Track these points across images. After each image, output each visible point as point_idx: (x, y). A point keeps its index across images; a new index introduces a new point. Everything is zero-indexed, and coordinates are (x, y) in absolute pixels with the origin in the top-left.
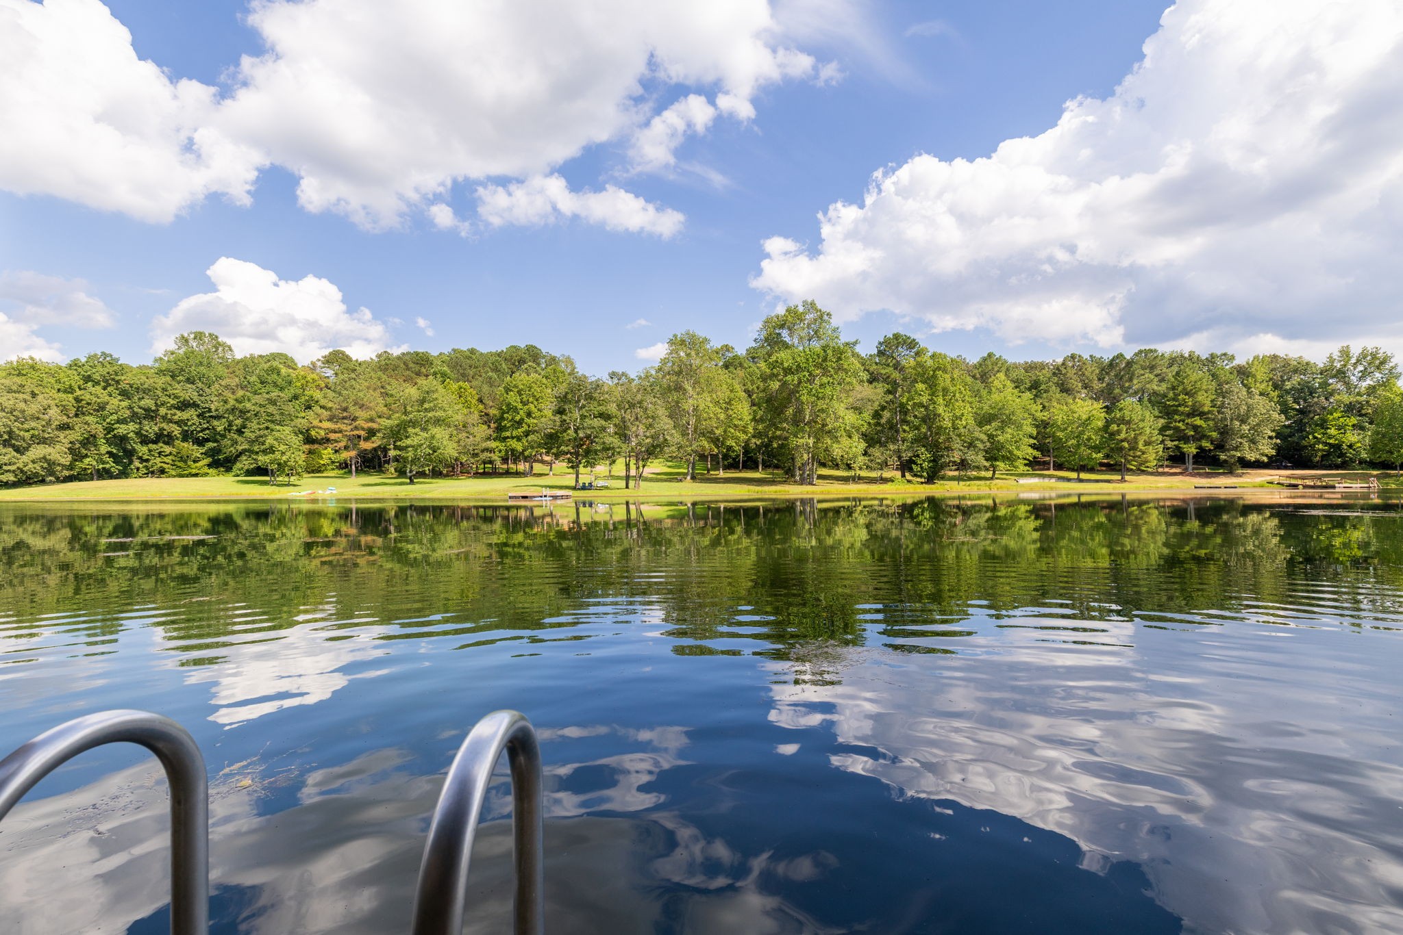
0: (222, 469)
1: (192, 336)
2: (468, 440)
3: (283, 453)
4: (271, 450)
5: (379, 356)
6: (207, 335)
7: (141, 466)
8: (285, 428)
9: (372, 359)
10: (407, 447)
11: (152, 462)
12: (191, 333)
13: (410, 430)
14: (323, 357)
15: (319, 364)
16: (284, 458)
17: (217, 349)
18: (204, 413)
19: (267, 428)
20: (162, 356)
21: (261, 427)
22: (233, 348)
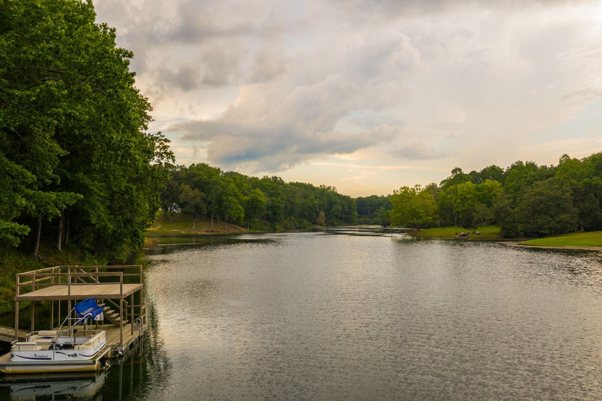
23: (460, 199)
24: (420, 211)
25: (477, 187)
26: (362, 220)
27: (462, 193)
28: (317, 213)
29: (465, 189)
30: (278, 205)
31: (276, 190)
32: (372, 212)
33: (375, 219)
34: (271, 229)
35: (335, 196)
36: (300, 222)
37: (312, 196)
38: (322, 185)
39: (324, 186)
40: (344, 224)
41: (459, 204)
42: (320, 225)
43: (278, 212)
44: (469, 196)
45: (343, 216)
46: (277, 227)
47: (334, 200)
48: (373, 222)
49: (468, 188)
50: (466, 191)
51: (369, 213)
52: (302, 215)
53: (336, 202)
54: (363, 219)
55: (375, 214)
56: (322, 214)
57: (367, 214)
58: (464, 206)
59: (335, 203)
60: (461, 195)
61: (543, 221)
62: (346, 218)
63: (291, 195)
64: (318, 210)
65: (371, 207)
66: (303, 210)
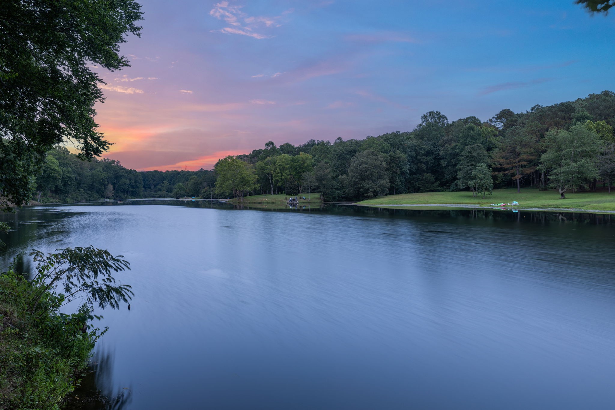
0: (445, 187)
1: (429, 114)
2: (607, 165)
3: (482, 179)
4: (474, 178)
5: (532, 109)
6: (435, 113)
7: (410, 186)
8: (482, 164)
9: (528, 112)
10: (561, 173)
11: (415, 184)
12: (428, 113)
13: (563, 162)
14: (496, 115)
15: (494, 120)
16: (482, 182)
17: (440, 119)
18: (436, 156)
19: (472, 165)
20: (416, 128)
21: (469, 164)
22: (447, 118)
23: (279, 169)
24: (250, 179)
25: (293, 158)
26: (146, 193)
27: (281, 163)
28: (105, 186)
29: (284, 160)
30: (68, 175)
31: (64, 159)
32: (155, 186)
33: (160, 193)
34: (60, 201)
35: (121, 169)
36: (89, 194)
37: (100, 169)
38: (106, 158)
39: (108, 159)
40: (130, 198)
41: (278, 173)
42: (108, 198)
43: (69, 183)
44: (287, 166)
45: (130, 189)
46: (68, 199)
47: (120, 174)
48: (159, 195)
49: (285, 159)
50: (284, 162)
51: (152, 187)
52: (91, 188)
53: (123, 176)
54: (148, 193)
55: (159, 188)
56: (111, 187)
57: (150, 188)
58: (282, 175)
59: (121, 177)
60: (280, 165)
61: (368, 186)
62: (132, 192)
63: (79, 166)
64: (106, 183)
65: (154, 181)
66: (93, 182)
